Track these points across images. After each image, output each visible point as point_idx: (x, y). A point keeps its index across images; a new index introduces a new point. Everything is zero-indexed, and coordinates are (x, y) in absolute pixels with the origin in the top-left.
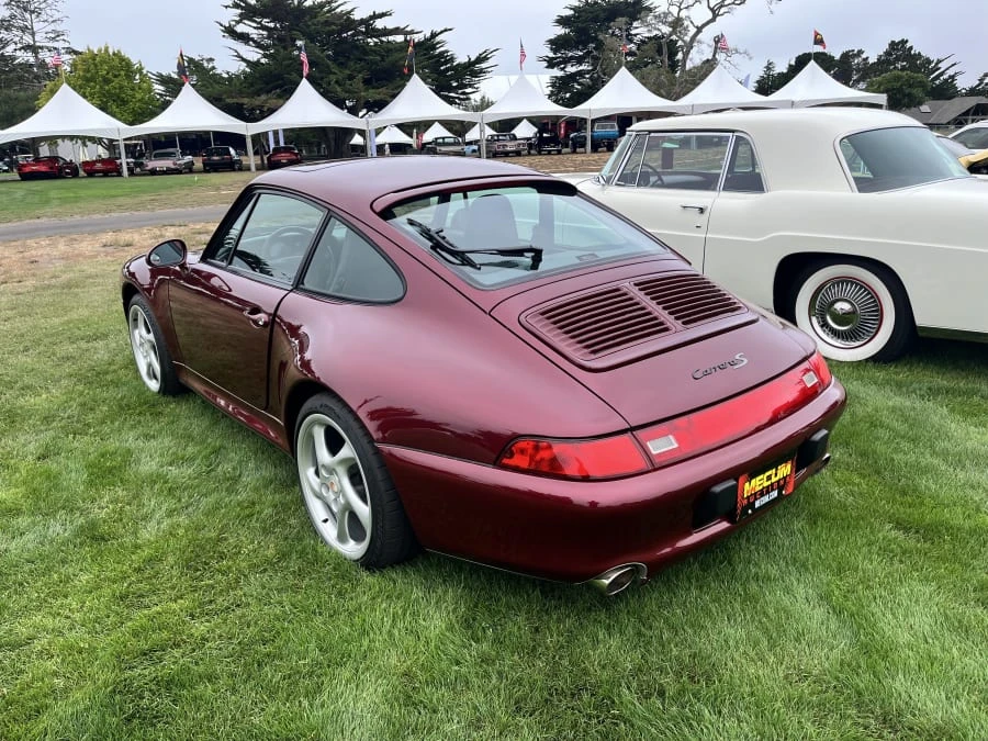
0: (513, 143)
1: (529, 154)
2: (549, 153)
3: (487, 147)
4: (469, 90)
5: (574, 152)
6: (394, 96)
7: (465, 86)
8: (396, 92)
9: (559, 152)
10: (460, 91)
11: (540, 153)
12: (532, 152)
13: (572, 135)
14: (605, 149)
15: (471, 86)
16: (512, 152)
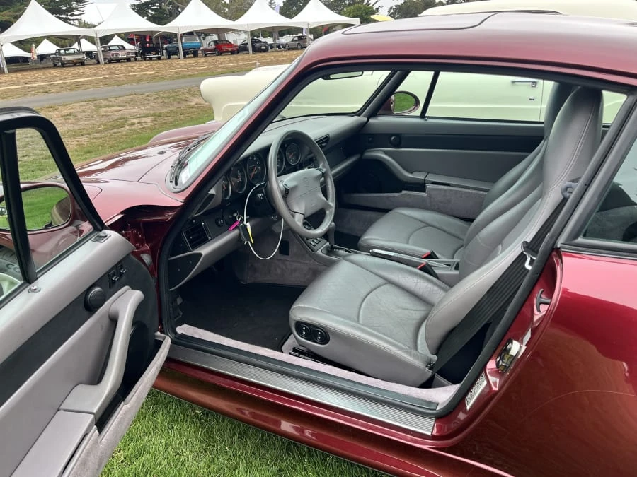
0: (123, 52)
1: (136, 60)
2: (151, 59)
3: (103, 55)
4: (76, 13)
5: (169, 58)
6: (17, 18)
7: (72, 10)
8: (18, 14)
9: (159, 58)
10: (69, 14)
11: (145, 59)
12: (139, 58)
13: (165, 46)
14: (192, 55)
15: (77, 9)
16: (124, 59)
